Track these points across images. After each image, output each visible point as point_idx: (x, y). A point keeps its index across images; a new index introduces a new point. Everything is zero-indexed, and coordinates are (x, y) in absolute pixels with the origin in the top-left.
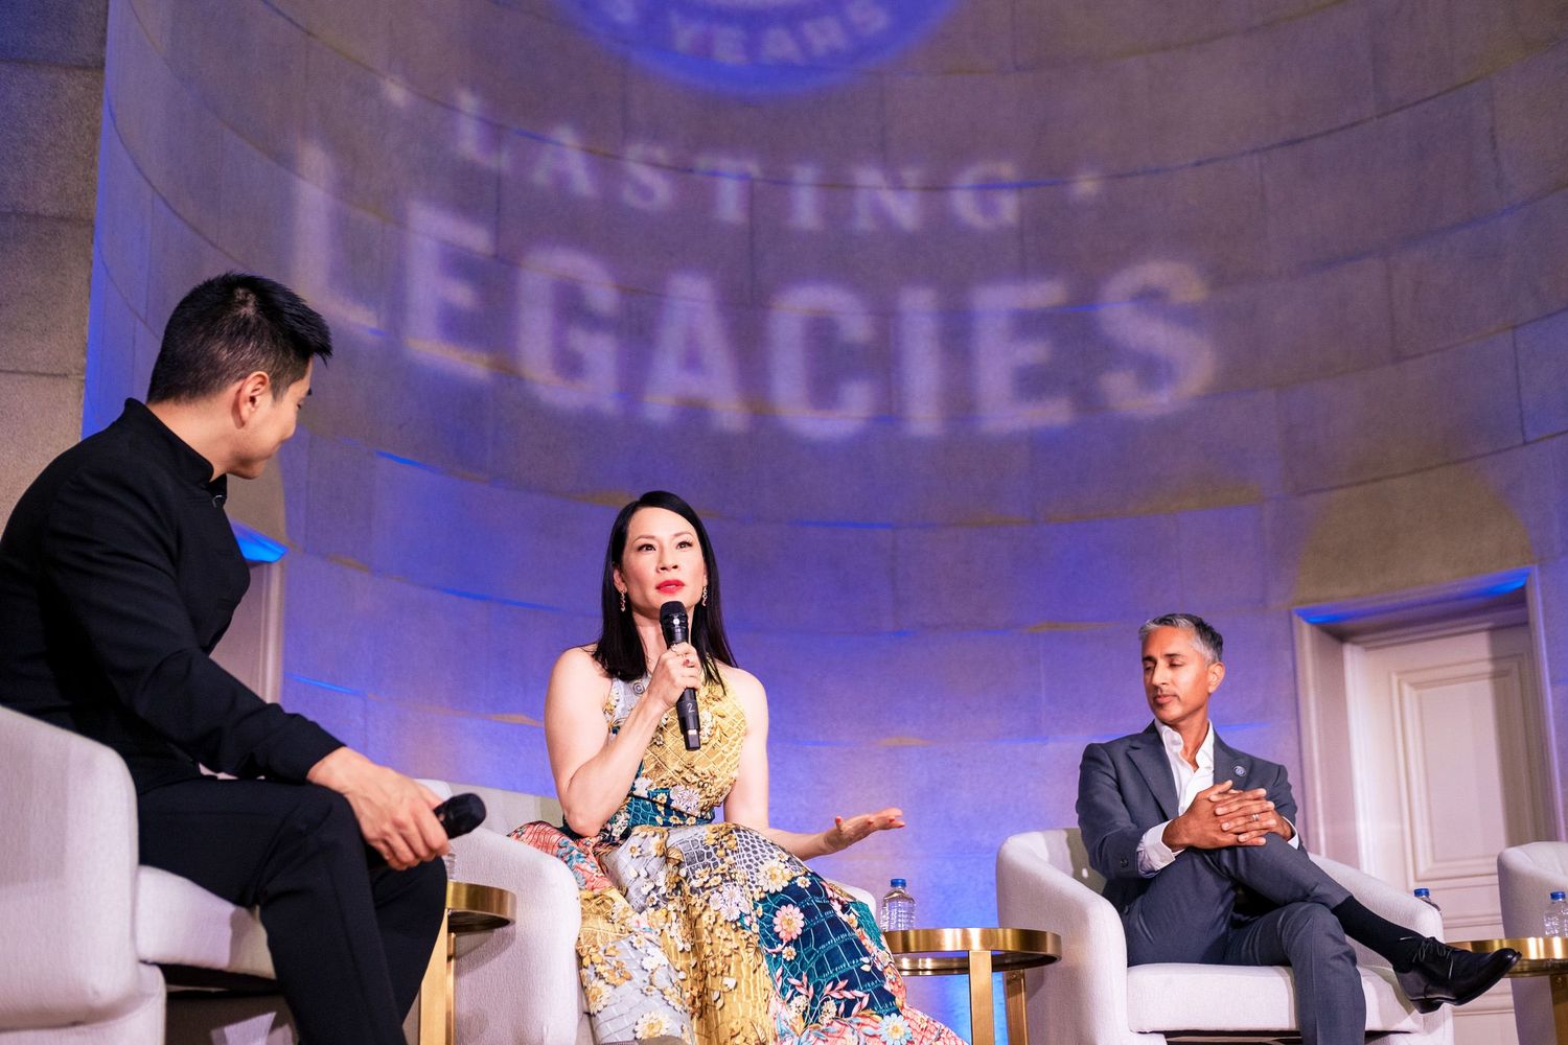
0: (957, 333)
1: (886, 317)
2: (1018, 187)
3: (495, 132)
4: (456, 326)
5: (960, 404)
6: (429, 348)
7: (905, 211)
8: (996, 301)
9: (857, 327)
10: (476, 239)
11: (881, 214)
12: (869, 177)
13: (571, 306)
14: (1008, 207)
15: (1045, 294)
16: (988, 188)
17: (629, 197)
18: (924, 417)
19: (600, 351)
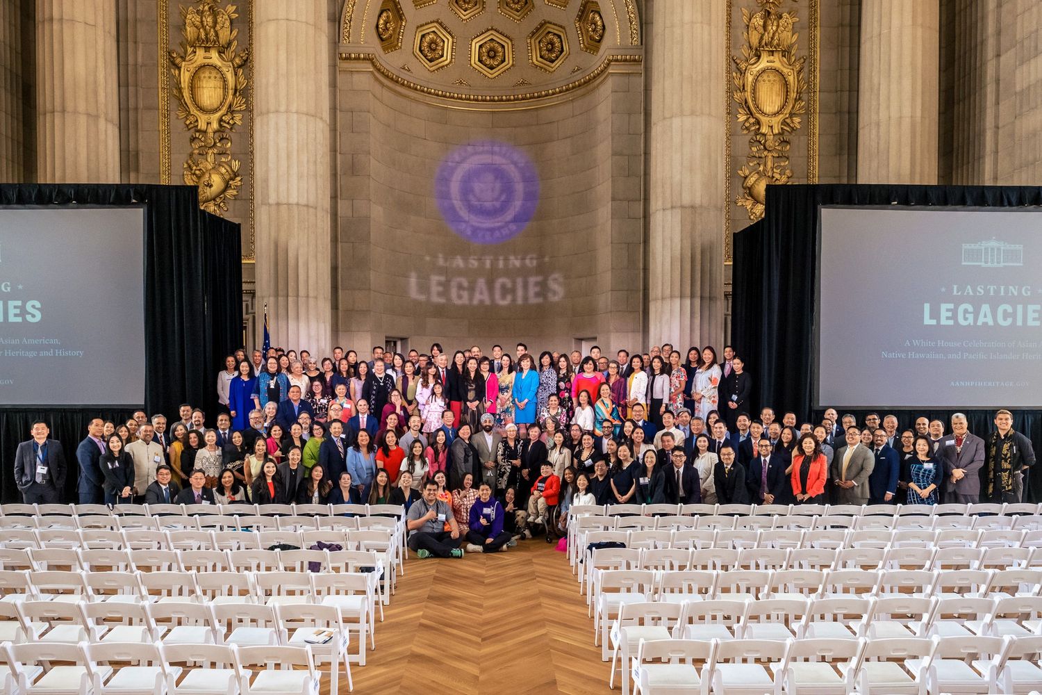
0: (525, 286)
1: (514, 283)
2: (537, 259)
3: (446, 260)
4: (440, 294)
5: (526, 298)
6: (436, 299)
7: (517, 263)
8: (532, 280)
9: (509, 285)
10: (443, 279)
11: (514, 265)
12: (512, 258)
13: (460, 287)
14: (535, 262)
15: (539, 278)
16: (531, 259)
17: (470, 266)
18: (520, 301)
19: (465, 294)
